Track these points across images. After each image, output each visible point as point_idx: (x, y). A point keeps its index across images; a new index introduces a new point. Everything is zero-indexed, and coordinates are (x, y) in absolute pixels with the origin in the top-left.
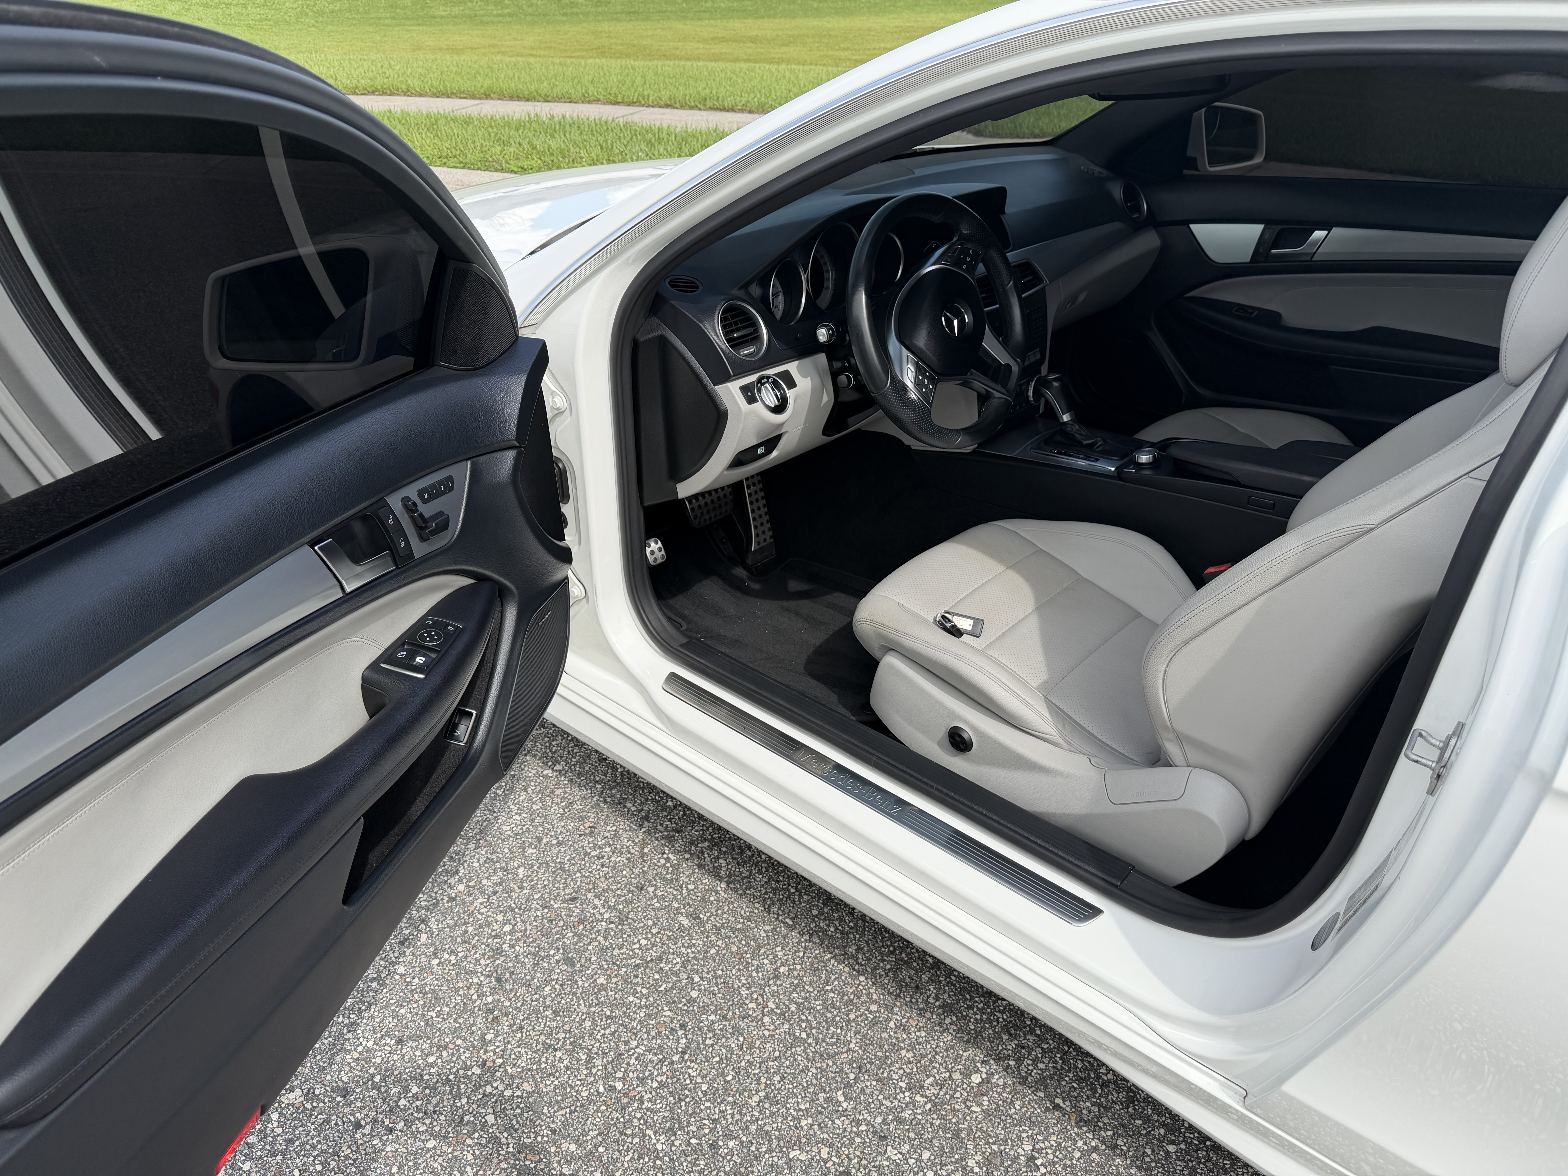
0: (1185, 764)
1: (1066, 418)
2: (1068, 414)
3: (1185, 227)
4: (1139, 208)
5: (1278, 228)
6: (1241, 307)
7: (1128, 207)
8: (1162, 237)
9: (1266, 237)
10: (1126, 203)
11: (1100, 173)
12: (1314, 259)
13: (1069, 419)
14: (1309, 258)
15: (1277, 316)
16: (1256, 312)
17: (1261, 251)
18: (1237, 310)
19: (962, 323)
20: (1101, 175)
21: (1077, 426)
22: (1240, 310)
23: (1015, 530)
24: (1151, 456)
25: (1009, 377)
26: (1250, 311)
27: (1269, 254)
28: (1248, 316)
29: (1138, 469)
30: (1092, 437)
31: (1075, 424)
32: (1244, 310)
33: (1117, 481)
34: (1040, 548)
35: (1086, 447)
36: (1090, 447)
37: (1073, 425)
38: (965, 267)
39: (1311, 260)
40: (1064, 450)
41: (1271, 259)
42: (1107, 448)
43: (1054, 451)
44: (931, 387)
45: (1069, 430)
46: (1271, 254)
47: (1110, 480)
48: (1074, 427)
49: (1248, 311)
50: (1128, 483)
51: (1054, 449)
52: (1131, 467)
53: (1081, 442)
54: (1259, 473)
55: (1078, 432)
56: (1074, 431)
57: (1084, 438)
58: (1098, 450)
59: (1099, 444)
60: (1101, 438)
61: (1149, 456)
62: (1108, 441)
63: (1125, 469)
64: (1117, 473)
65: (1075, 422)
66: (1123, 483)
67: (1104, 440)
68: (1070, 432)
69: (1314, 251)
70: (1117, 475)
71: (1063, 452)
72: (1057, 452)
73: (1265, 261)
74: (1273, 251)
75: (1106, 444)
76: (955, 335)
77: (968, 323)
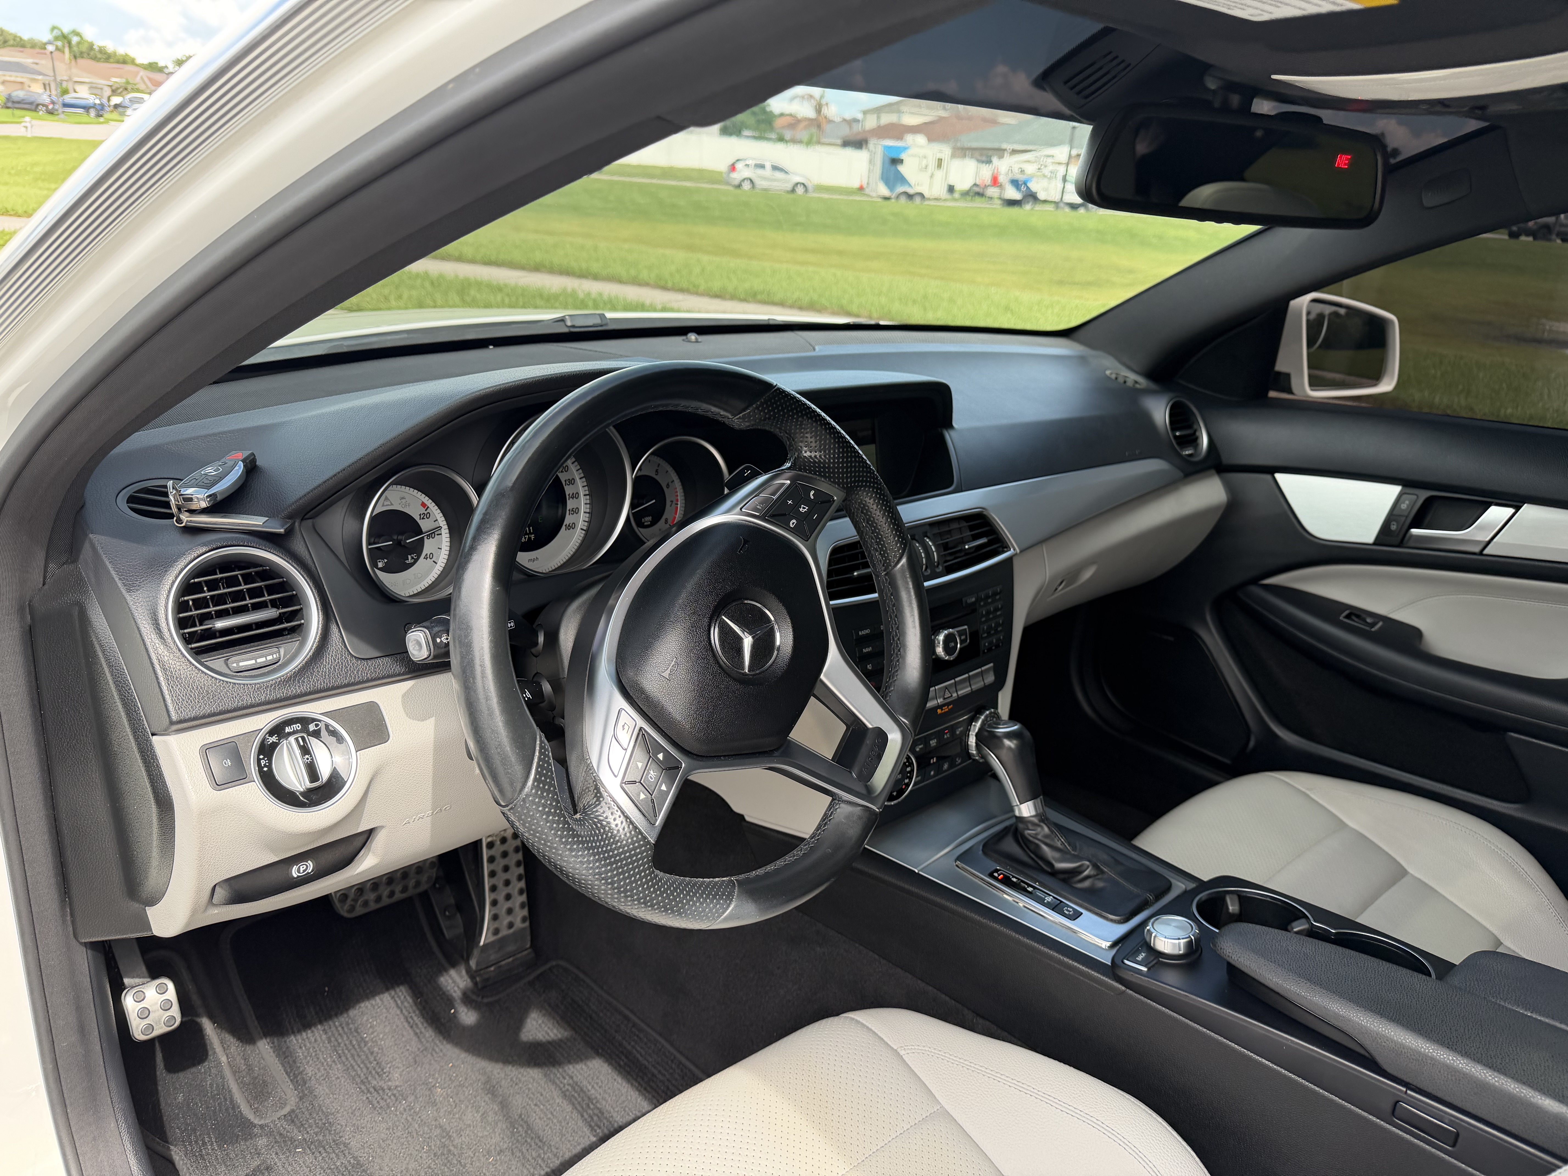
1: (1026, 810)
2: (1030, 803)
3: (1268, 477)
4: (1192, 440)
5: (1424, 494)
6: (1356, 613)
7: (1176, 437)
8: (1229, 487)
9: (1404, 506)
10: (1174, 429)
11: (1136, 382)
12: (1486, 552)
13: (1033, 813)
14: (1477, 549)
15: (1417, 633)
16: (1380, 624)
17: (1394, 527)
18: (1348, 617)
19: (764, 644)
20: (1138, 386)
21: (1046, 829)
22: (1354, 618)
23: (899, 1050)
24: (1182, 941)
25: (879, 757)
26: (1369, 620)
27: (1408, 535)
28: (1368, 628)
29: (1153, 966)
30: (1074, 855)
31: (1042, 824)
32: (1358, 616)
33: (1110, 979)
34: (942, 1107)
35: (1062, 876)
36: (1066, 878)
37: (1039, 826)
38: (793, 523)
39: (1481, 553)
40: (1016, 878)
41: (1411, 544)
42: (1100, 884)
43: (996, 874)
44: (664, 788)
45: (1030, 835)
46: (1412, 536)
47: (1096, 974)
48: (1039, 829)
49: (1365, 621)
50: (1131, 990)
51: (997, 871)
52: (1140, 958)
53: (1051, 865)
54: (1426, 1056)
55: (1048, 841)
56: (1039, 837)
57: (1057, 855)
58: (1080, 886)
59: (1086, 873)
60: (1089, 861)
61: (1177, 941)
62: (1106, 870)
63: (1128, 960)
64: (1110, 960)
65: (1042, 821)
66: (1120, 986)
67: (1095, 866)
68: (1031, 839)
69: (1488, 539)
70: (1110, 964)
71: (1014, 880)
72: (1002, 878)
73: (1400, 544)
74: (1415, 531)
75: (1099, 877)
76: (743, 669)
77: (779, 646)
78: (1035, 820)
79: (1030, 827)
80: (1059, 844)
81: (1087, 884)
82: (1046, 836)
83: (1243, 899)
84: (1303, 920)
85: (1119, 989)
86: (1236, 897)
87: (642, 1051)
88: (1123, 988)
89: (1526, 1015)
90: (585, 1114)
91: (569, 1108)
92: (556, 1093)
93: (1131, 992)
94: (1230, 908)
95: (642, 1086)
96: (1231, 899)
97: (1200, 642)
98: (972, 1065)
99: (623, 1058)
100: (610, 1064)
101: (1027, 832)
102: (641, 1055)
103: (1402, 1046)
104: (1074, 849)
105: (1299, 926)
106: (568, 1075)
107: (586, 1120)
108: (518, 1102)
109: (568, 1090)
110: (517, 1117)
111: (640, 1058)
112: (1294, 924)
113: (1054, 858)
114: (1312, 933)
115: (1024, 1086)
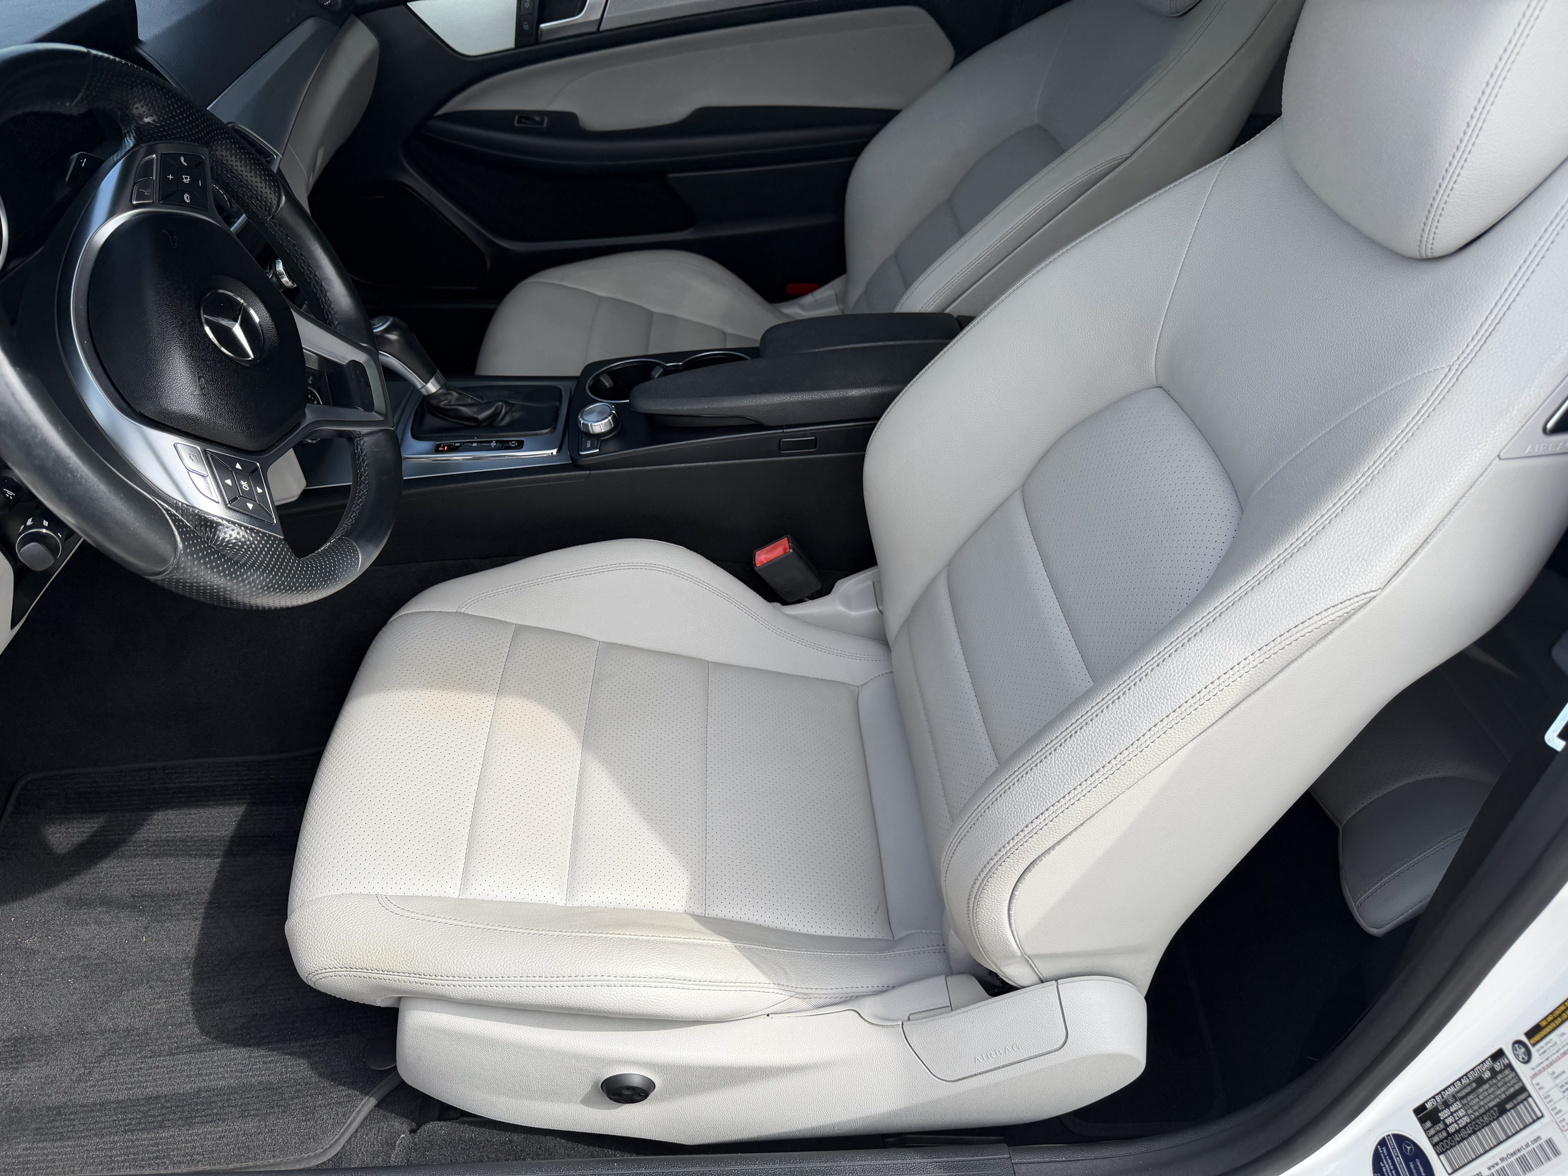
0: (1039, 982)
1: (432, 387)
2: (432, 380)
6: (525, 116)
9: (527, 5)
12: (602, 28)
13: (438, 387)
14: (594, 29)
15: (573, 117)
16: (546, 119)
17: (526, 27)
18: (519, 121)
19: (248, 326)
21: (455, 394)
22: (523, 120)
23: (459, 610)
24: (610, 418)
25: (368, 384)
26: (537, 119)
27: (539, 30)
28: (538, 126)
29: (600, 445)
30: (485, 403)
31: (450, 391)
32: (527, 118)
33: (575, 471)
34: (516, 625)
35: (485, 424)
36: (490, 424)
37: (448, 394)
38: (187, 198)
39: (598, 31)
40: (458, 443)
41: (544, 38)
42: (517, 415)
43: (441, 449)
44: (260, 491)
45: (444, 405)
46: (542, 31)
47: (565, 474)
48: (450, 397)
49: (534, 120)
50: (594, 470)
51: (439, 445)
52: (589, 445)
53: (475, 420)
54: (787, 403)
55: (461, 403)
56: (453, 403)
57: (475, 409)
58: (503, 423)
59: (503, 412)
60: (500, 401)
61: (607, 420)
62: (513, 402)
63: (582, 451)
64: (570, 459)
65: (448, 389)
66: (585, 472)
67: (507, 403)
68: (448, 407)
69: (599, 16)
70: (571, 462)
71: (458, 445)
72: (447, 448)
73: (537, 42)
74: (542, 26)
75: (513, 409)
76: (249, 356)
77: (260, 322)
78: (441, 391)
79: (442, 398)
80: (470, 401)
81: (507, 419)
82: (458, 400)
83: (611, 373)
84: (658, 367)
85: (585, 474)
86: (606, 375)
87: (192, 779)
88: (588, 472)
89: (816, 352)
90: (191, 852)
91: (172, 860)
92: (146, 861)
93: (594, 472)
94: (607, 384)
95: (219, 800)
96: (604, 378)
97: (409, 190)
98: (517, 586)
99: (180, 795)
100: (172, 808)
101: (442, 404)
102: (196, 782)
103: (774, 405)
104: (482, 398)
105: (657, 372)
106: (142, 842)
107: (196, 855)
108: (119, 890)
109: (154, 850)
110: (131, 899)
111: (198, 785)
112: (653, 373)
113: (474, 413)
114: (667, 372)
115: (561, 575)
